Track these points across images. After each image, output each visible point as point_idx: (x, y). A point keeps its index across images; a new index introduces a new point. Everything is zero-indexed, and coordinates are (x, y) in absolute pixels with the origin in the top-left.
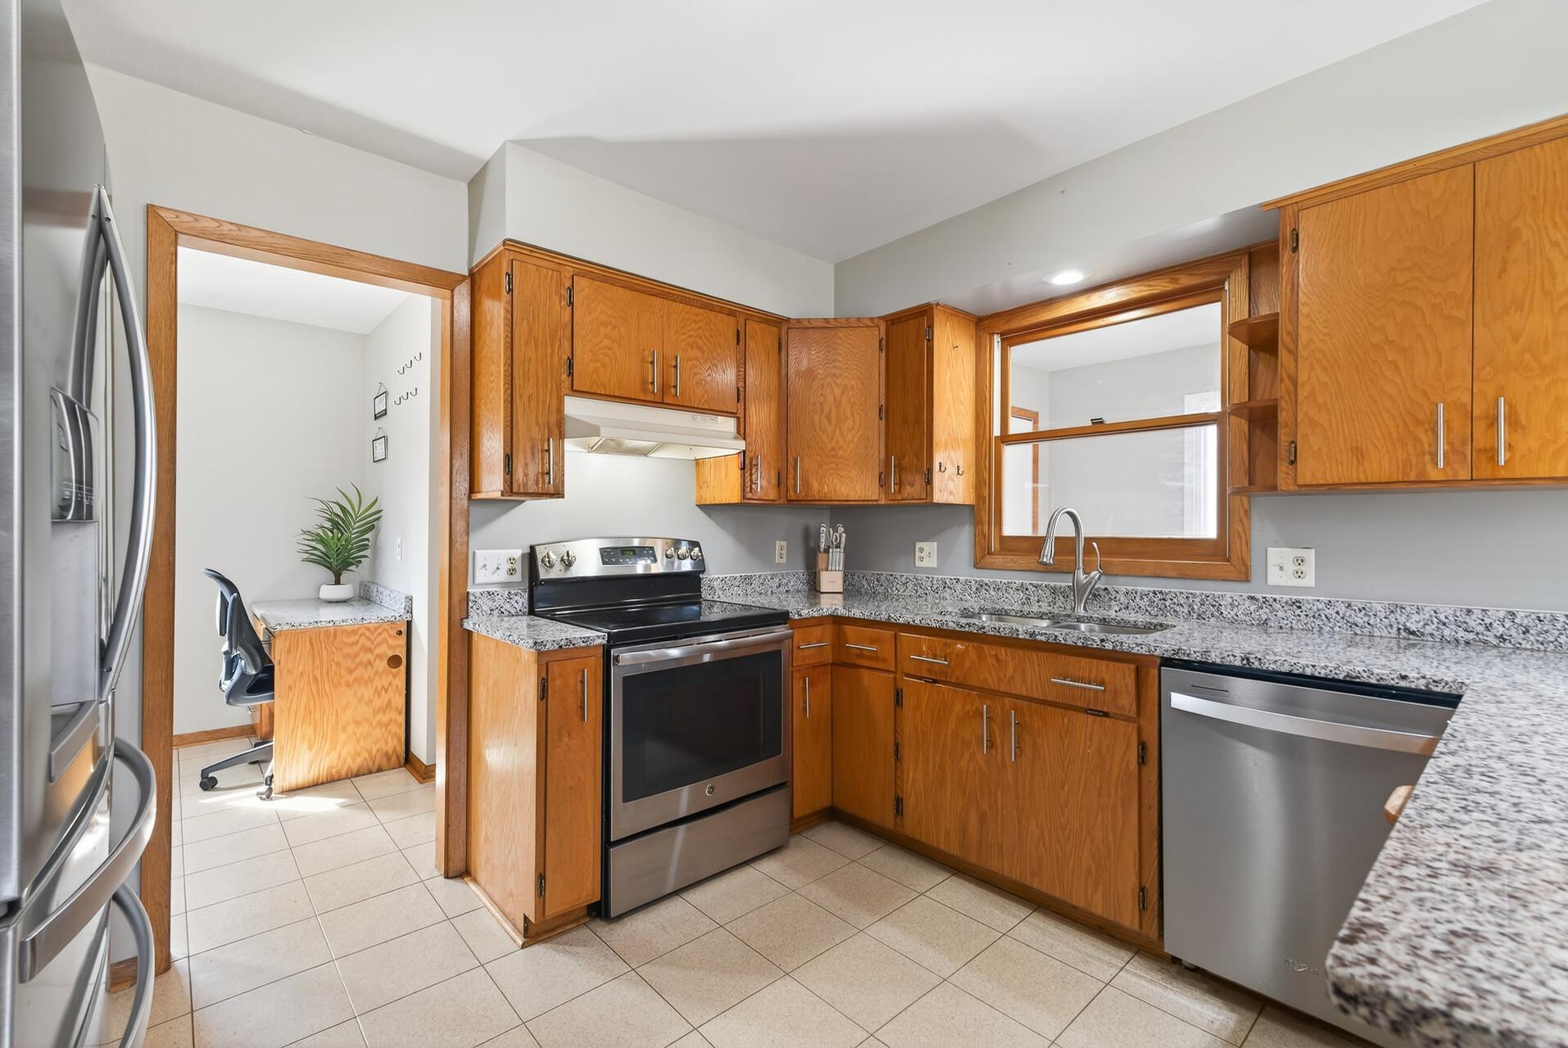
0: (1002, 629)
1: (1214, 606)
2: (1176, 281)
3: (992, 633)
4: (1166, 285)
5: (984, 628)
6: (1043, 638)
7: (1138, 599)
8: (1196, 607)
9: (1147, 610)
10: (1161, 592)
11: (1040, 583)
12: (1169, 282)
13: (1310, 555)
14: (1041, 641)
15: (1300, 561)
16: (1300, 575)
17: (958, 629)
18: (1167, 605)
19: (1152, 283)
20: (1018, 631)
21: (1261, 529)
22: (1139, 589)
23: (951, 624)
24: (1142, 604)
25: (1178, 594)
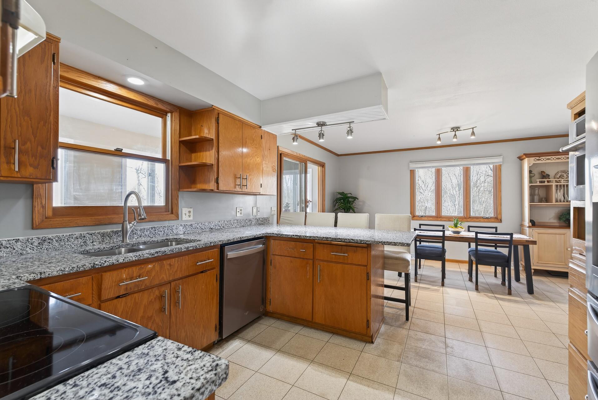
0: (174, 250)
1: (171, 230)
2: (157, 104)
3: (170, 253)
4: (153, 103)
5: (165, 252)
6: (191, 248)
7: (145, 231)
8: (166, 231)
9: (149, 236)
10: (154, 228)
11: (93, 232)
12: (154, 103)
13: (192, 210)
14: (191, 250)
15: (190, 212)
16: (189, 216)
17: (150, 257)
18: (156, 232)
19: (149, 100)
20: (182, 248)
21: (182, 203)
22: (146, 227)
23: (146, 255)
24: (147, 233)
25: (160, 227)
